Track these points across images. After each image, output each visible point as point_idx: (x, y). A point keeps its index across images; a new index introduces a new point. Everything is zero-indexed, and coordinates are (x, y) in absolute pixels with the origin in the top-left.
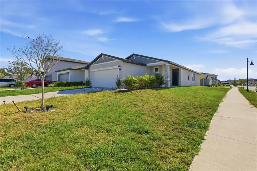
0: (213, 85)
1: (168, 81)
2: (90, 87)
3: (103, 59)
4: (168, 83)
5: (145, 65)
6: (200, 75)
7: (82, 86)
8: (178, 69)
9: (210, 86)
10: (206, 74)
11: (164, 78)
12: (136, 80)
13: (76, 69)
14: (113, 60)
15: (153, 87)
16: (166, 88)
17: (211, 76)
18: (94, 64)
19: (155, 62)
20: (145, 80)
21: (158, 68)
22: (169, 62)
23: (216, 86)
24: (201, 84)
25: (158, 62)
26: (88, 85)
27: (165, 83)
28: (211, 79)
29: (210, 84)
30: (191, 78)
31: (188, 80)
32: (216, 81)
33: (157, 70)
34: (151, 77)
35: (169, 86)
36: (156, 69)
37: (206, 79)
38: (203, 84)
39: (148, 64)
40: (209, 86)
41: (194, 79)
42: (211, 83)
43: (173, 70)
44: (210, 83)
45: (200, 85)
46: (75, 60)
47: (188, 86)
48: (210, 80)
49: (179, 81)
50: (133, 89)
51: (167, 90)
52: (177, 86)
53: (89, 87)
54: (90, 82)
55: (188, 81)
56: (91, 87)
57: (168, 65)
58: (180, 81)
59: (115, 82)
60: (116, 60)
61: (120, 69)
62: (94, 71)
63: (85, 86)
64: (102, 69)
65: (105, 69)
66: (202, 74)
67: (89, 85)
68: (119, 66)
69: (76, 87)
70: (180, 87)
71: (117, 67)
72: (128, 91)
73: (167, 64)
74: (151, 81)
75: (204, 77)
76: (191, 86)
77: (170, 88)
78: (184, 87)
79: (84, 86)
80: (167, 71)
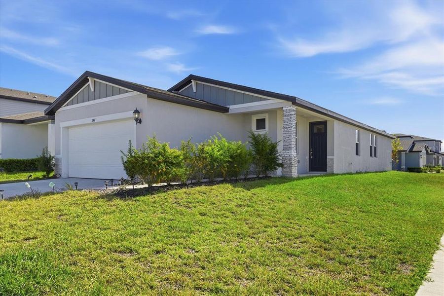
0: (429, 167)
1: (291, 159)
2: (55, 177)
3: (92, 90)
4: (290, 165)
5: (226, 110)
6: (393, 141)
7: (29, 174)
8: (325, 123)
9: (421, 172)
10: (410, 137)
11: (280, 148)
12: (176, 157)
13: (22, 122)
14: (120, 92)
15: (243, 177)
16: (285, 179)
17: (424, 144)
18: (67, 105)
19: (253, 100)
20: (211, 156)
21: (264, 120)
22: (293, 100)
23: (438, 172)
24: (397, 167)
25: (261, 99)
26: (49, 170)
27: (281, 165)
28: (424, 151)
29: (421, 167)
30: (365, 150)
31: (357, 154)
32: (438, 157)
33: (261, 124)
34: (234, 146)
35: (295, 173)
36: (258, 121)
37: (411, 151)
38: (403, 167)
39: (231, 107)
40: (418, 170)
41: (373, 152)
42: (425, 164)
43: (312, 125)
44: (422, 162)
45: (393, 169)
46: (31, 93)
47: (357, 173)
48: (421, 154)
49: (328, 157)
50: (169, 185)
51: (286, 185)
52: (323, 173)
53: (51, 175)
54: (54, 161)
55: (357, 157)
56: (58, 176)
57: (290, 111)
58: (333, 159)
59: (121, 162)
60: (127, 92)
61: (139, 121)
62: (68, 128)
63: (39, 174)
64: (89, 120)
65: (98, 119)
66: (398, 137)
67: (52, 170)
68: (136, 112)
69: (12, 177)
70: (333, 174)
71: (131, 114)
72: (150, 191)
73: (288, 106)
74: (231, 157)
75: (405, 146)
76: (366, 172)
77: (299, 179)
78: (342, 174)
79: (34, 175)
80: (286, 128)
